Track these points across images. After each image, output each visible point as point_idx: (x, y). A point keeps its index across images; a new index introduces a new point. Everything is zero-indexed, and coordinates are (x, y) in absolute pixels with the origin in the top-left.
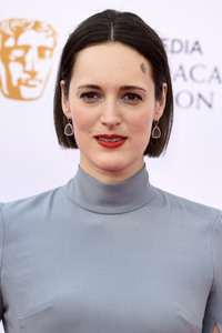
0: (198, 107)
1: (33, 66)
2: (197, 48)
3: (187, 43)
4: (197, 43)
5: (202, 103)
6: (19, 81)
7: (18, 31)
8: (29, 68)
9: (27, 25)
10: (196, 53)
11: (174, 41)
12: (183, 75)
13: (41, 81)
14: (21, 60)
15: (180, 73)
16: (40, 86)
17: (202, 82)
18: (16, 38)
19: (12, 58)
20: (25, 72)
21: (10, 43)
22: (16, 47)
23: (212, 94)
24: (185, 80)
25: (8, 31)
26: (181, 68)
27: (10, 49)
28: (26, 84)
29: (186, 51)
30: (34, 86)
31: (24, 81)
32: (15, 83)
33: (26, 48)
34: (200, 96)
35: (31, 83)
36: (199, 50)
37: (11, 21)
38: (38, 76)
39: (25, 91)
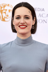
0: (44, 23)
1: (8, 14)
2: (43, 10)
3: (41, 9)
4: (43, 9)
5: (44, 22)
6: (5, 17)
7: (4, 6)
8: (7, 14)
9: (6, 5)
10: (43, 11)
11: (38, 8)
12: (40, 16)
13: (9, 17)
14: (5, 13)
15: (40, 15)
16: (9, 18)
17: (45, 17)
18: (4, 8)
19: (3, 12)
20: (6, 15)
21: (3, 9)
22: (4, 10)
23: (47, 20)
24: (41, 17)
25: (2, 6)
26: (40, 14)
27: (3, 10)
28: (6, 18)
29: (41, 11)
30: (8, 18)
31: (6, 17)
32: (4, 18)
33: (6, 10)
34: (44, 20)
35: (7, 18)
36: (44, 10)
37: (3, 4)
38: (9, 16)
39: (6, 19)
